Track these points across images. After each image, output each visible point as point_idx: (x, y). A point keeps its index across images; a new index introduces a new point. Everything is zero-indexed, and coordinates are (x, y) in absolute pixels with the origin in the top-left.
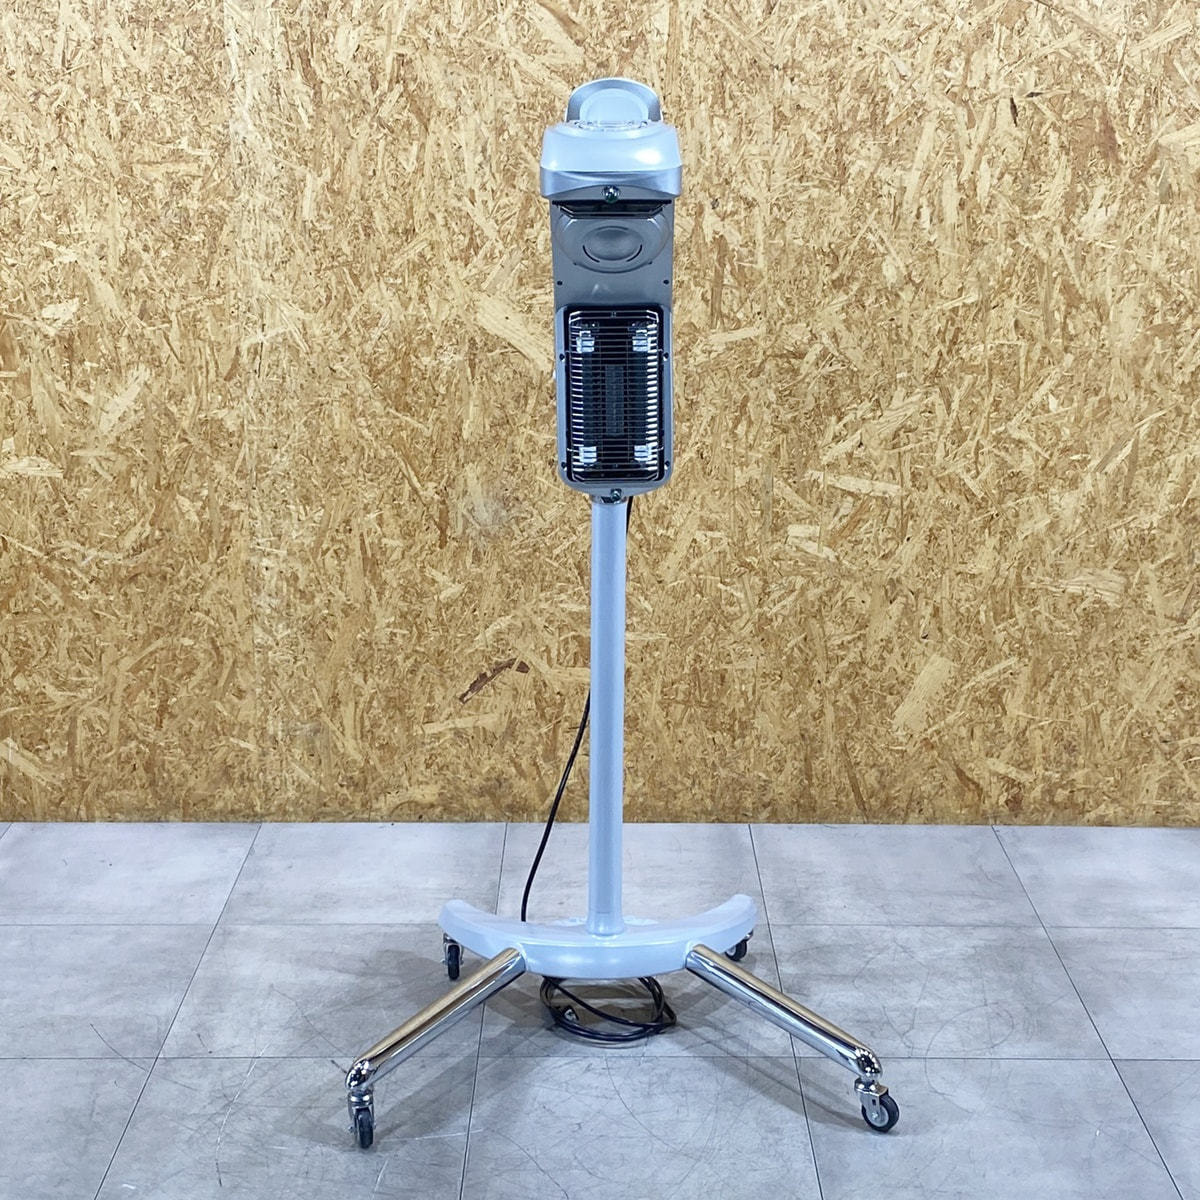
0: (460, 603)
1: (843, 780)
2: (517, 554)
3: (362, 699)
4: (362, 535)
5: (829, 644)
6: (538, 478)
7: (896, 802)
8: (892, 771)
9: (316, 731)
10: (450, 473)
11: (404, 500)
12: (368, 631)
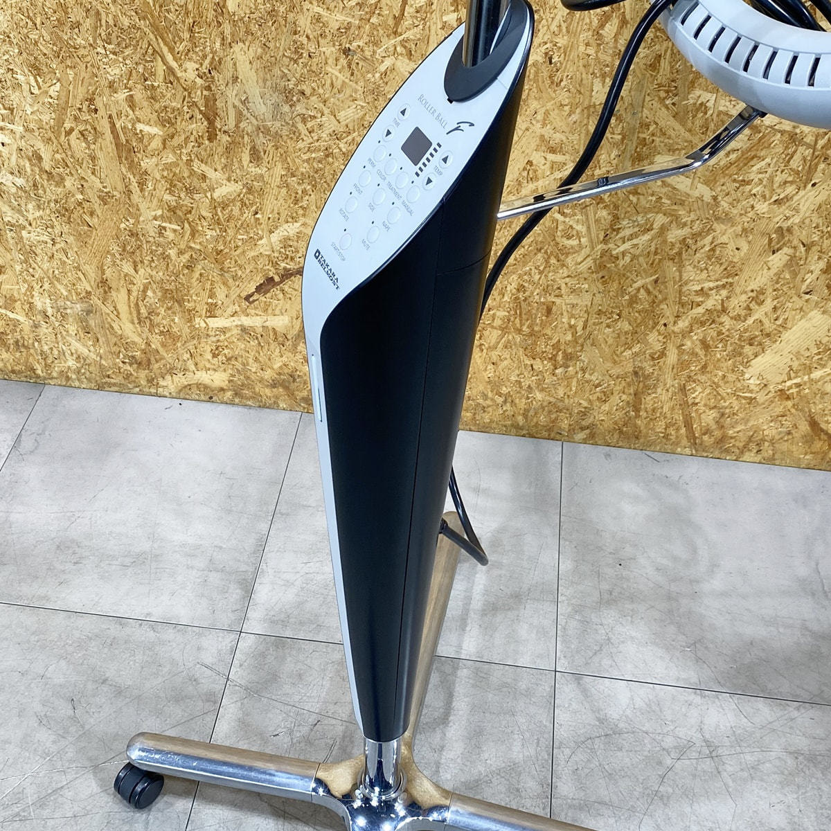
0: (239, 204)
1: (676, 417)
2: (305, 157)
3: (134, 289)
4: (110, 117)
5: (685, 289)
6: (330, 70)
7: (733, 441)
8: (734, 414)
9: (89, 312)
10: (214, 52)
11: (158, 82)
12: (132, 221)
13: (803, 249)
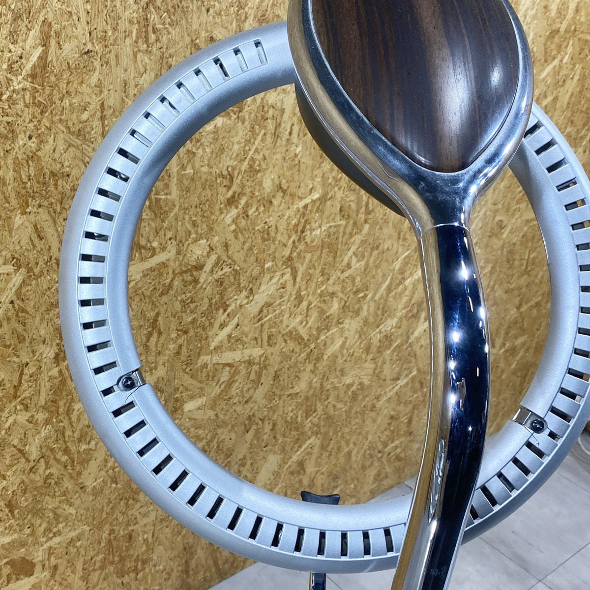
13: (260, 422)
